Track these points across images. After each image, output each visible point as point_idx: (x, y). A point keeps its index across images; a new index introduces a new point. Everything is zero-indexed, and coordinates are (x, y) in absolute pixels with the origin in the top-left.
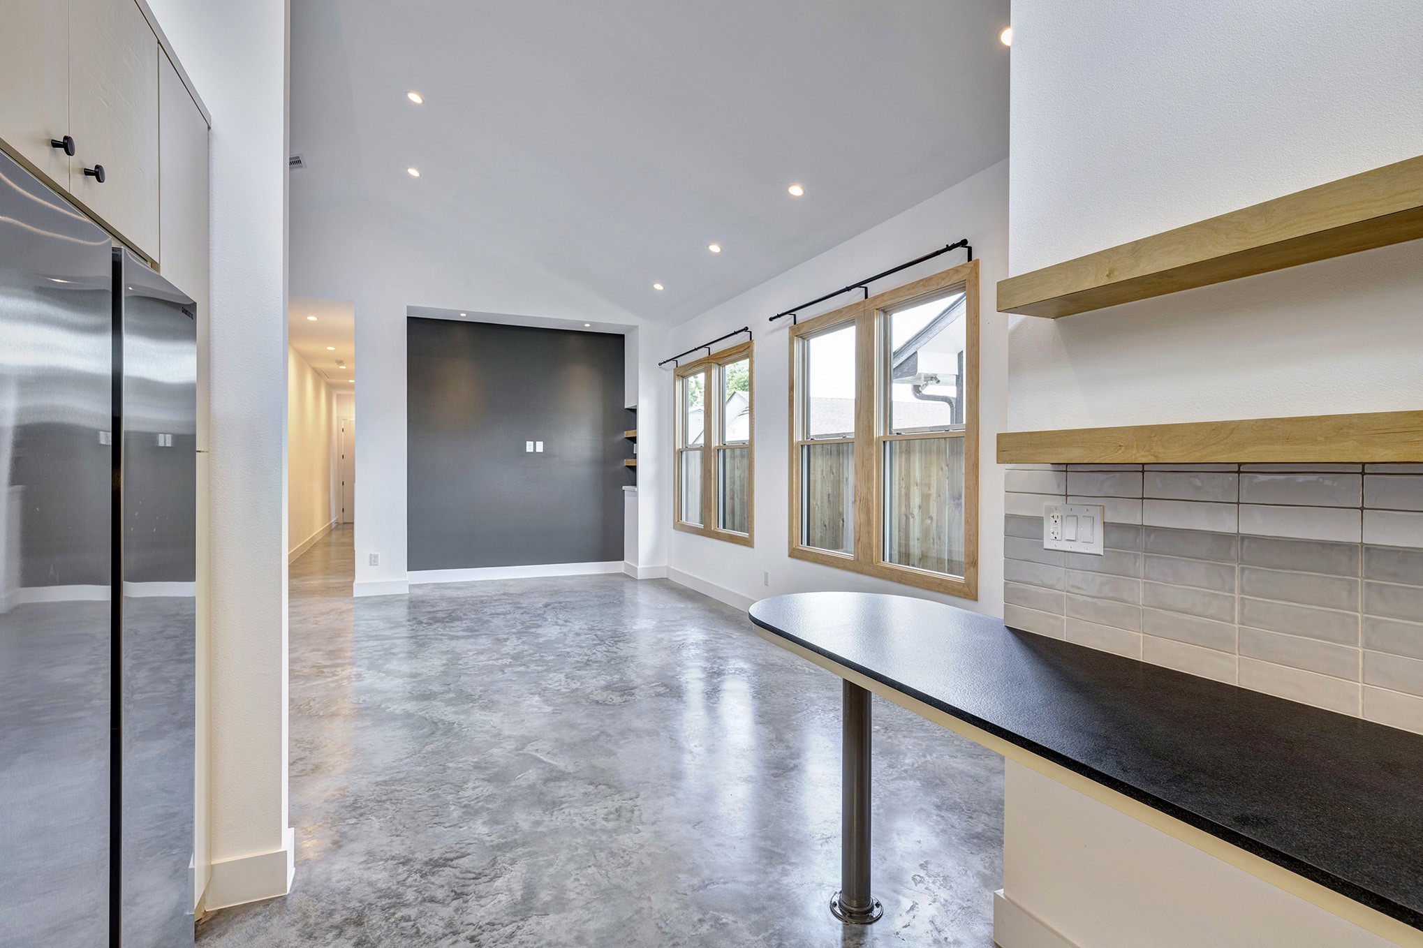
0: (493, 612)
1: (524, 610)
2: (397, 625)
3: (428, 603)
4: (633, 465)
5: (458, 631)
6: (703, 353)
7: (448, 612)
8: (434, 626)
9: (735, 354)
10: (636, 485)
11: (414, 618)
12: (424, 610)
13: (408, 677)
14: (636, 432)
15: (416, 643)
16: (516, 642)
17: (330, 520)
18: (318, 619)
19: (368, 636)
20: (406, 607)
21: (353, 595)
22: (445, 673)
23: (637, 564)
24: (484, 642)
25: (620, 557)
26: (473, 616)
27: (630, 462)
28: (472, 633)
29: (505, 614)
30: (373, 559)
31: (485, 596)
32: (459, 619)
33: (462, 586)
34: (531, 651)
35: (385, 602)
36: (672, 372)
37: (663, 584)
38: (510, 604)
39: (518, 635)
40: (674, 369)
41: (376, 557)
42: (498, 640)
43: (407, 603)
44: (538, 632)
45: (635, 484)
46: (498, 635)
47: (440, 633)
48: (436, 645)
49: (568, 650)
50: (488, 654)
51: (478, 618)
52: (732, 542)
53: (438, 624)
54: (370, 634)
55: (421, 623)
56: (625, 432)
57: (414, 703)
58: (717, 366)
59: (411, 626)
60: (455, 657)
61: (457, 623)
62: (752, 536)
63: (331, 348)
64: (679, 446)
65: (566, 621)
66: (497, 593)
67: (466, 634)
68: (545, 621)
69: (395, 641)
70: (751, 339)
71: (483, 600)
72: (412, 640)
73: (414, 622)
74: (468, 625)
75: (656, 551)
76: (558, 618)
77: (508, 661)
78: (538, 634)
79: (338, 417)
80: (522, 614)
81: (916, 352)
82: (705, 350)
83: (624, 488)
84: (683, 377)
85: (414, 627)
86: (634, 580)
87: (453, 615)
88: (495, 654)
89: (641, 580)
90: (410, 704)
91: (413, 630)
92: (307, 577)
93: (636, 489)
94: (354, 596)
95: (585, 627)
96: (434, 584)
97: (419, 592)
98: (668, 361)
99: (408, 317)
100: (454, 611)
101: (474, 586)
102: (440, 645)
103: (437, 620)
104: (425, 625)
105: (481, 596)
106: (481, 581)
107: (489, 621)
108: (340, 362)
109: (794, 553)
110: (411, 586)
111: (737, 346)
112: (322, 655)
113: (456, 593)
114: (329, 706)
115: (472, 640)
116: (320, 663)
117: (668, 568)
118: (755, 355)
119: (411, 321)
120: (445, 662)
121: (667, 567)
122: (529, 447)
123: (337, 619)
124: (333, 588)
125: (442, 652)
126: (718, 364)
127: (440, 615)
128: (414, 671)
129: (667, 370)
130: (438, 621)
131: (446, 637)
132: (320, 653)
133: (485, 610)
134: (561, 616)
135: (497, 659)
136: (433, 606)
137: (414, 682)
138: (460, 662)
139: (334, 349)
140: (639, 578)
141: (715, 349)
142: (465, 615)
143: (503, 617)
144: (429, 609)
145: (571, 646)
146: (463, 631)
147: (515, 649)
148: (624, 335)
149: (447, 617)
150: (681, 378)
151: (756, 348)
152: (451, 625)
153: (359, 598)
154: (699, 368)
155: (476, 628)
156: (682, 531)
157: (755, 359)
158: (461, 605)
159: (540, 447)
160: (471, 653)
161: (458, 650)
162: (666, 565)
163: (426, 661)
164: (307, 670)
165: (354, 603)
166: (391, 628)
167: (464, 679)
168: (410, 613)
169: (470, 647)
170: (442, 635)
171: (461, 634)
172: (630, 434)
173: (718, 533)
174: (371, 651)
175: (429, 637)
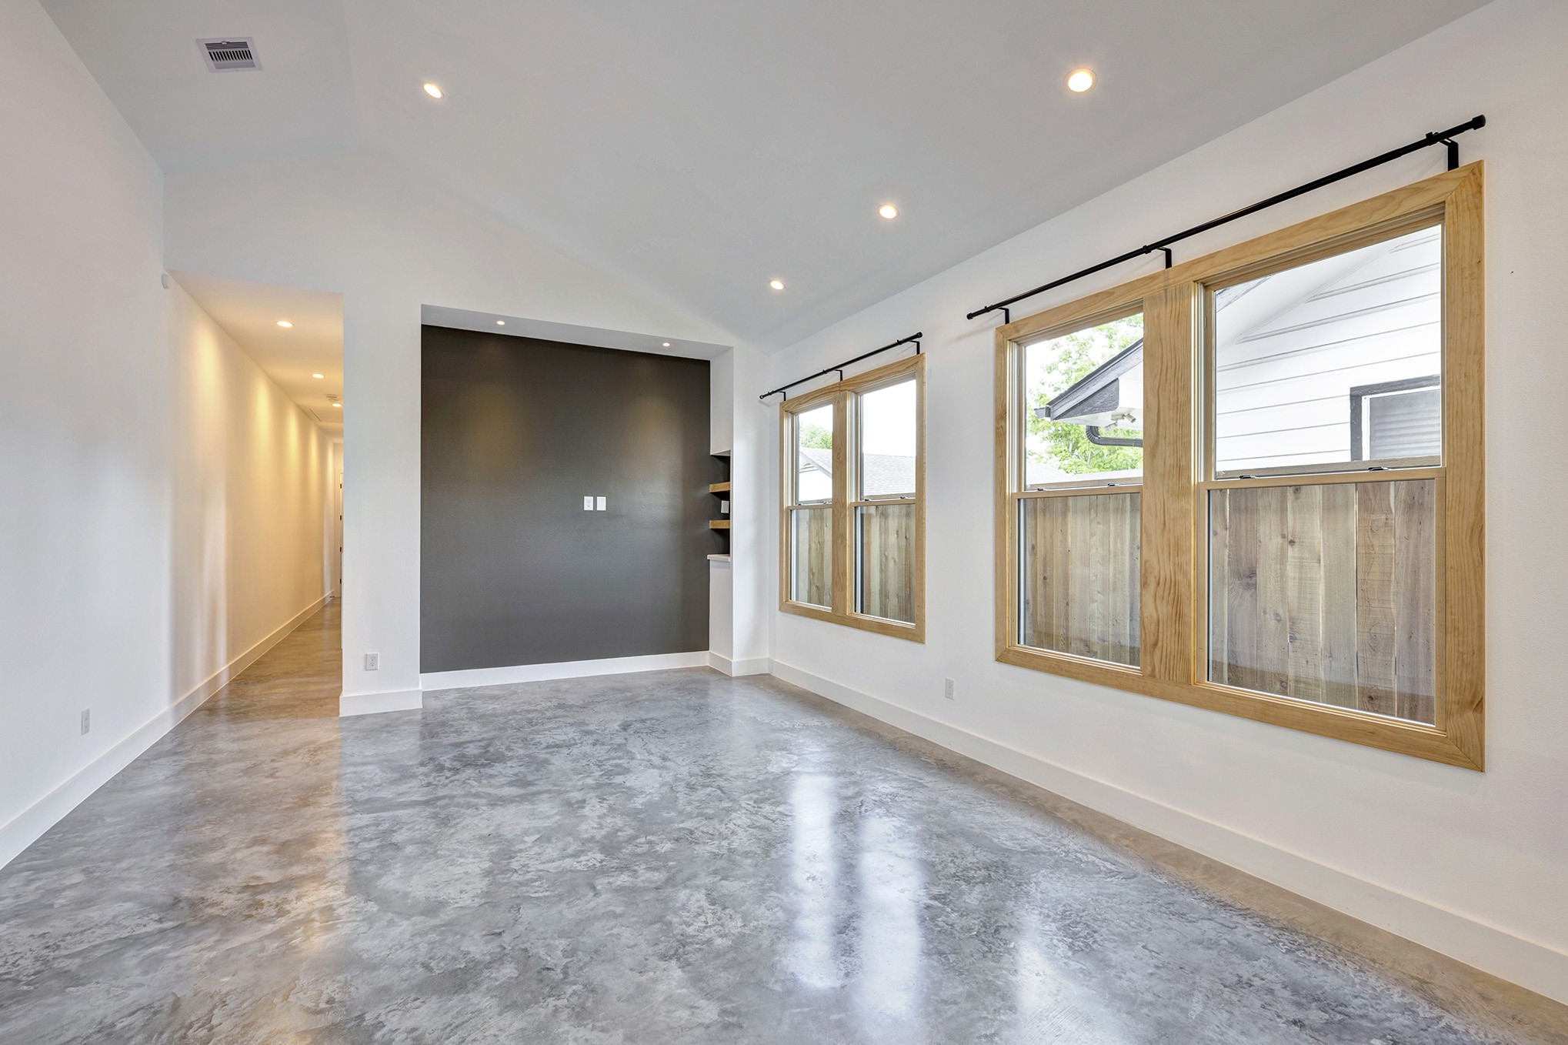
0: (551, 741)
1: (595, 737)
2: (404, 775)
3: (452, 726)
4: (724, 527)
5: (502, 786)
6: (833, 378)
7: (482, 744)
8: (463, 776)
9: (889, 375)
10: (729, 553)
11: (430, 759)
12: (445, 741)
13: (422, 913)
14: (729, 485)
15: (435, 816)
16: (600, 809)
17: (323, 593)
18: (276, 765)
19: (355, 803)
20: (418, 735)
21: (339, 714)
22: (490, 900)
23: (731, 656)
24: (548, 810)
25: (703, 645)
26: (521, 752)
27: (721, 524)
28: (526, 789)
29: (569, 746)
30: (369, 661)
31: (533, 711)
32: (501, 758)
33: (497, 692)
34: (630, 832)
35: (387, 726)
36: (778, 408)
37: (763, 682)
38: (571, 725)
39: (599, 792)
40: (781, 404)
41: (374, 658)
42: (569, 804)
43: (417, 728)
44: (628, 784)
45: (726, 551)
46: (567, 792)
47: (473, 791)
48: (468, 821)
49: (687, 825)
50: (558, 840)
51: (529, 756)
52: (884, 634)
53: (469, 771)
54: (358, 796)
55: (440, 768)
56: (711, 486)
57: (433, 1002)
58: (854, 395)
59: (427, 775)
60: (504, 852)
61: (498, 767)
62: (921, 627)
63: (318, 376)
64: (788, 502)
65: (664, 759)
66: (549, 704)
67: (514, 791)
68: (633, 759)
69: (400, 813)
70: (918, 352)
71: (531, 719)
72: (429, 810)
73: (431, 766)
74: (516, 770)
75: (755, 640)
76: (650, 753)
77: (595, 857)
78: (629, 788)
79: (334, 470)
80: (594, 744)
81: (1117, 379)
82: (836, 375)
83: (709, 557)
84: (792, 414)
85: (431, 779)
86: (728, 678)
87: (491, 749)
88: (570, 839)
89: (738, 678)
90: (424, 1009)
91: (429, 784)
92: (278, 681)
93: (729, 559)
94: (341, 716)
95: (696, 770)
96: (458, 690)
97: (436, 704)
98: (773, 392)
99: (422, 325)
100: (491, 741)
101: (515, 693)
102: (476, 820)
103: (466, 762)
104: (448, 774)
105: (528, 712)
106: (523, 684)
107: (546, 762)
108: (333, 398)
109: (1004, 656)
110: (426, 695)
111: (893, 364)
112: (268, 853)
113: (491, 707)
114: (253, 1023)
115: (526, 806)
116: (258, 878)
117: (771, 662)
118: (926, 373)
119: (427, 331)
120: (487, 865)
121: (769, 659)
122: (588, 503)
123: (308, 764)
124: (312, 700)
125: (481, 838)
126: (854, 392)
127: (472, 750)
128: (433, 893)
129: (768, 406)
130: (467, 765)
131: (484, 801)
132: (265, 849)
133: (538, 738)
134: (651, 747)
135: (576, 855)
136: (459, 733)
137: (434, 928)
138: (514, 865)
139: (322, 377)
140: (734, 675)
141: (849, 372)
142: (509, 749)
143: (566, 751)
144: (454, 739)
145: (690, 816)
146: (510, 784)
147: (601, 827)
148: (708, 362)
149: (480, 756)
150: (790, 415)
151: (928, 363)
152: (489, 771)
153: (348, 718)
154: (826, 398)
155: (530, 778)
156: (794, 613)
157: (926, 379)
158: (500, 729)
159: (602, 504)
160: (530, 839)
161: (507, 832)
162: (767, 656)
163: (453, 863)
164: (230, 900)
165: (341, 730)
166: (394, 782)
167: (527, 913)
168: (424, 748)
169: (525, 823)
170: (477, 795)
171: (507, 791)
172: (720, 487)
173: (856, 620)
174: (356, 840)
175: (456, 800)
